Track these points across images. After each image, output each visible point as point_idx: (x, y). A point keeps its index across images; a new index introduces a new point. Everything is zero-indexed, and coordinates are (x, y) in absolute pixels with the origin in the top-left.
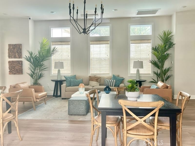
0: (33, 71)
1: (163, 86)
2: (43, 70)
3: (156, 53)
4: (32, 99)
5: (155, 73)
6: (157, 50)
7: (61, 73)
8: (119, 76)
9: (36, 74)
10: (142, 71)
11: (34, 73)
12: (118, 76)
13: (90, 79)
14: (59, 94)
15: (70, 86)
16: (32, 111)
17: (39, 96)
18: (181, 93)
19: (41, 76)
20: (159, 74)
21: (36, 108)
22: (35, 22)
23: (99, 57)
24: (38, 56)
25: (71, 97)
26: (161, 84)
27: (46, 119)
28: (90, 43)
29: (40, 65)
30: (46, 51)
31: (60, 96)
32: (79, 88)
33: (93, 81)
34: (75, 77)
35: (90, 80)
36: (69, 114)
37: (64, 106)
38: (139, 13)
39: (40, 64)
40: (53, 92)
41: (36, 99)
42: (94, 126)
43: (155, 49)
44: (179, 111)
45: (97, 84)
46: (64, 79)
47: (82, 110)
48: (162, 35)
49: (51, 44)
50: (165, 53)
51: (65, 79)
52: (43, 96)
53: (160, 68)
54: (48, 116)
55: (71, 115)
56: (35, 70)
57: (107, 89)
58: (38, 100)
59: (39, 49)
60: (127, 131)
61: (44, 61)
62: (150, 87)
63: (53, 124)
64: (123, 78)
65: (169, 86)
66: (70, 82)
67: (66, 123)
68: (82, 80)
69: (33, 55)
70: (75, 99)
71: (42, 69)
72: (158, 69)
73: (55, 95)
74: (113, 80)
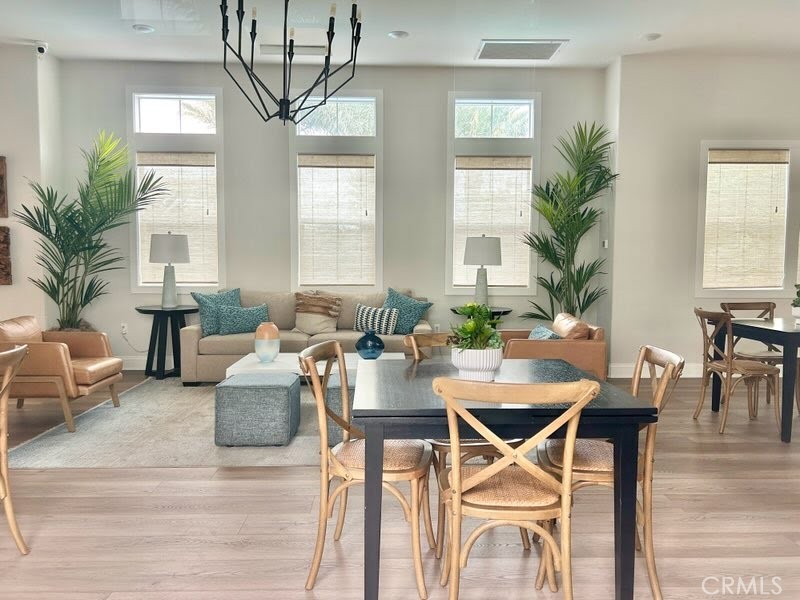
0: (58, 270)
1: (574, 330)
2: (101, 269)
3: (550, 207)
4: (61, 389)
5: (542, 282)
6: (552, 198)
7: (177, 280)
8: (410, 292)
9: (72, 283)
10: (496, 276)
11: (60, 278)
12: (409, 294)
13: (298, 305)
14: (170, 365)
15: (217, 333)
16: (58, 437)
17: (90, 373)
18: (648, 351)
19: (91, 293)
20: (559, 288)
21: (77, 422)
22: (65, 64)
23: (334, 217)
24: (78, 207)
25: (224, 377)
26: (566, 321)
27: (124, 465)
28: (299, 160)
29: (89, 248)
30: (113, 188)
31: (176, 373)
32: (258, 342)
33: (313, 312)
34: (235, 296)
35: (296, 311)
36: (217, 443)
37: (197, 414)
38: (490, 51)
39: (91, 242)
40: (145, 358)
41: (78, 385)
42: (329, 482)
43: (544, 193)
44: (648, 416)
45: (325, 324)
46: (189, 303)
47: (273, 424)
48: (571, 139)
49: (133, 161)
50: (582, 209)
51: (196, 304)
52: (105, 372)
53: (561, 262)
54: (131, 453)
55: (228, 446)
56: (65, 265)
57: (370, 343)
58: (85, 390)
59: (85, 180)
60: (463, 494)
61: (107, 228)
62: (526, 335)
63: (157, 483)
64: (426, 300)
65: (595, 328)
66: (218, 317)
67: (210, 478)
68: (267, 310)
69: (56, 205)
70: (242, 383)
71: (99, 261)
72: (553, 268)
73: (154, 368)
74: (387, 311)
